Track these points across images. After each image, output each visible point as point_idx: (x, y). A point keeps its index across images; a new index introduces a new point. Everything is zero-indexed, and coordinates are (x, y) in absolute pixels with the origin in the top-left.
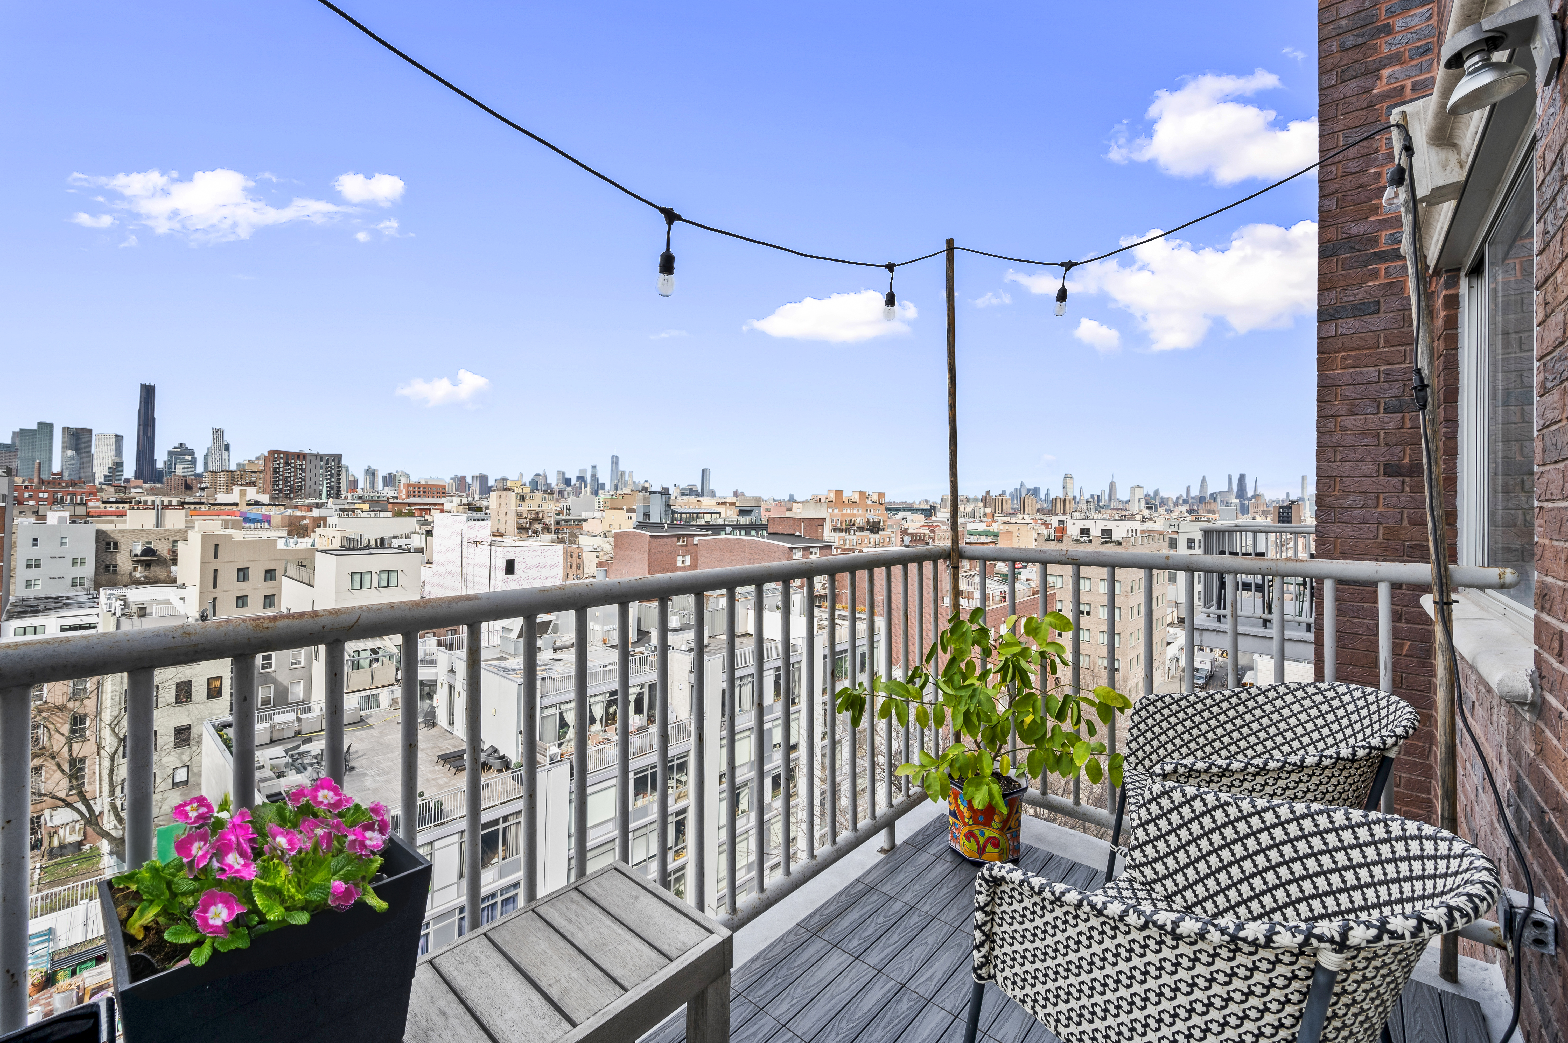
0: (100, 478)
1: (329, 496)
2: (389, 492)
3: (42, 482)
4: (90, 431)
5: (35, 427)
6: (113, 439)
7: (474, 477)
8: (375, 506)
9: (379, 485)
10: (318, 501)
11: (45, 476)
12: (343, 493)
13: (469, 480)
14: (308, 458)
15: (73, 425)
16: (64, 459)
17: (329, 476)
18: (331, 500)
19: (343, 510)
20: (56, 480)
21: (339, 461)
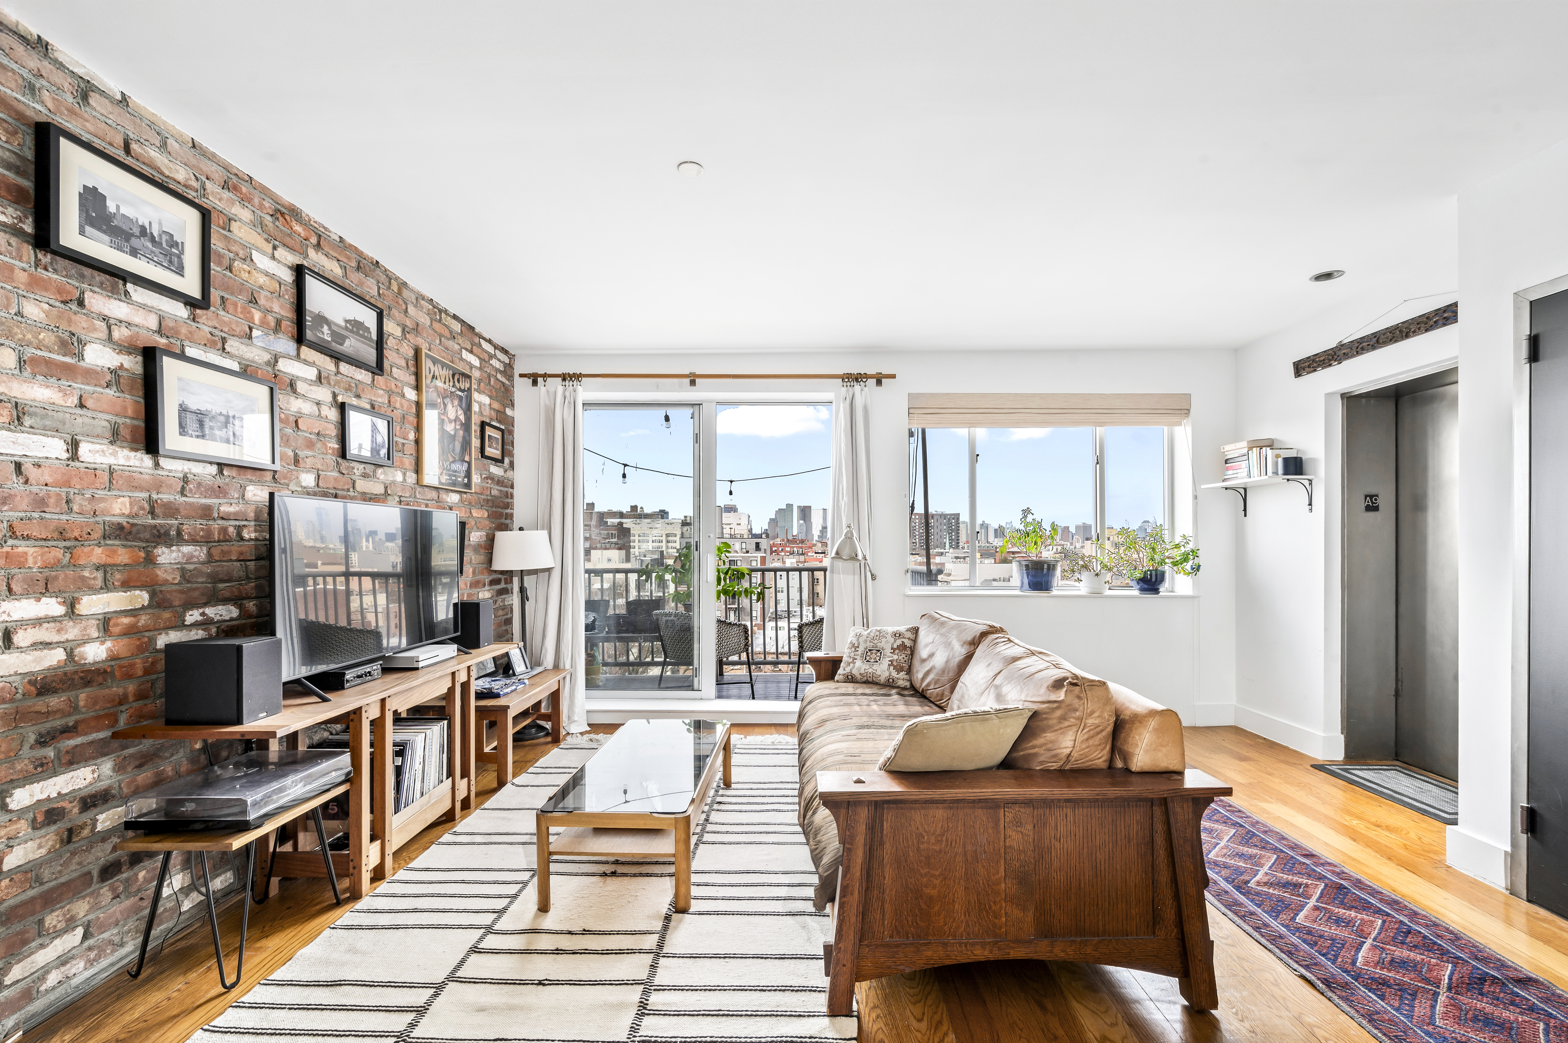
0: (816, 538)
1: (951, 546)
2: (997, 542)
3: (788, 540)
4: (810, 507)
5: (785, 507)
6: (822, 511)
7: (1077, 527)
8: (985, 554)
9: (991, 538)
10: (942, 551)
11: (790, 538)
12: (961, 544)
13: (1072, 529)
14: (935, 518)
15: (802, 505)
16: (800, 526)
17: (950, 530)
18: (951, 550)
19: (957, 558)
20: (794, 541)
21: (958, 519)
